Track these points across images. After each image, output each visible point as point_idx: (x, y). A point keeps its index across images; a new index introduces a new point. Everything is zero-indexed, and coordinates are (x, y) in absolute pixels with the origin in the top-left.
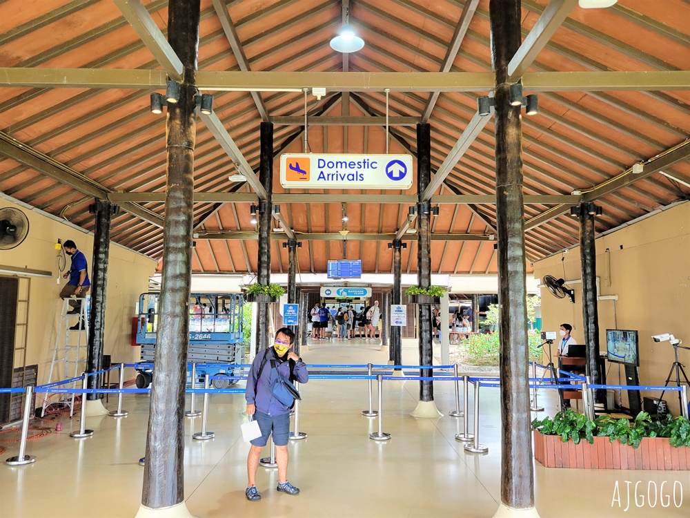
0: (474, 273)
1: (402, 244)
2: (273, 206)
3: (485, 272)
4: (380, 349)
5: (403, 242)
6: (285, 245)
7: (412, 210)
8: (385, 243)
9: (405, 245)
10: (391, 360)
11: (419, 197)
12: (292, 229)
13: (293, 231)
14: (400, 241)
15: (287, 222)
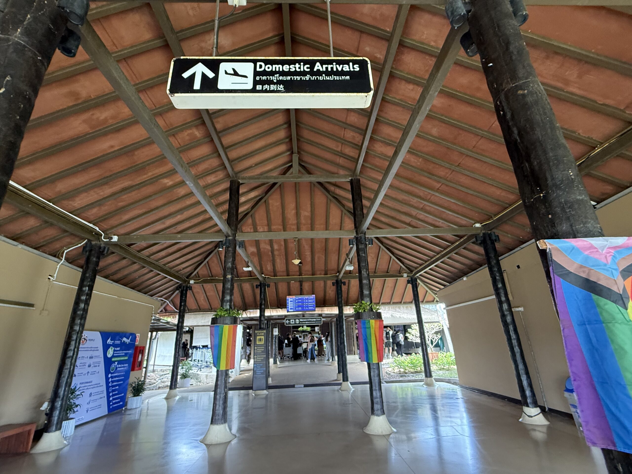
0: (394, 303)
1: (342, 283)
2: (238, 243)
3: (401, 302)
4: (330, 364)
5: (343, 281)
6: (257, 287)
7: (351, 242)
8: (329, 283)
9: (344, 283)
10: (339, 373)
11: (356, 232)
12: (263, 274)
13: (263, 275)
14: (341, 280)
15: (259, 269)
